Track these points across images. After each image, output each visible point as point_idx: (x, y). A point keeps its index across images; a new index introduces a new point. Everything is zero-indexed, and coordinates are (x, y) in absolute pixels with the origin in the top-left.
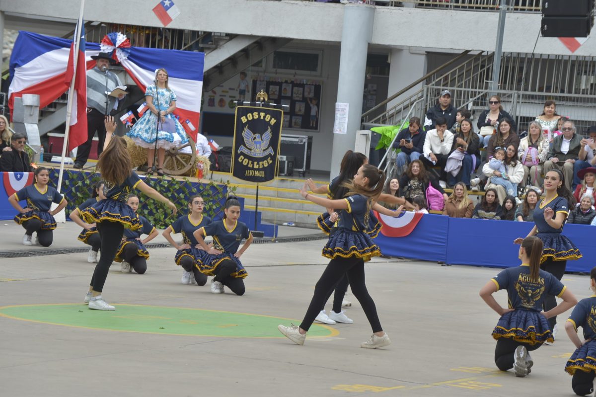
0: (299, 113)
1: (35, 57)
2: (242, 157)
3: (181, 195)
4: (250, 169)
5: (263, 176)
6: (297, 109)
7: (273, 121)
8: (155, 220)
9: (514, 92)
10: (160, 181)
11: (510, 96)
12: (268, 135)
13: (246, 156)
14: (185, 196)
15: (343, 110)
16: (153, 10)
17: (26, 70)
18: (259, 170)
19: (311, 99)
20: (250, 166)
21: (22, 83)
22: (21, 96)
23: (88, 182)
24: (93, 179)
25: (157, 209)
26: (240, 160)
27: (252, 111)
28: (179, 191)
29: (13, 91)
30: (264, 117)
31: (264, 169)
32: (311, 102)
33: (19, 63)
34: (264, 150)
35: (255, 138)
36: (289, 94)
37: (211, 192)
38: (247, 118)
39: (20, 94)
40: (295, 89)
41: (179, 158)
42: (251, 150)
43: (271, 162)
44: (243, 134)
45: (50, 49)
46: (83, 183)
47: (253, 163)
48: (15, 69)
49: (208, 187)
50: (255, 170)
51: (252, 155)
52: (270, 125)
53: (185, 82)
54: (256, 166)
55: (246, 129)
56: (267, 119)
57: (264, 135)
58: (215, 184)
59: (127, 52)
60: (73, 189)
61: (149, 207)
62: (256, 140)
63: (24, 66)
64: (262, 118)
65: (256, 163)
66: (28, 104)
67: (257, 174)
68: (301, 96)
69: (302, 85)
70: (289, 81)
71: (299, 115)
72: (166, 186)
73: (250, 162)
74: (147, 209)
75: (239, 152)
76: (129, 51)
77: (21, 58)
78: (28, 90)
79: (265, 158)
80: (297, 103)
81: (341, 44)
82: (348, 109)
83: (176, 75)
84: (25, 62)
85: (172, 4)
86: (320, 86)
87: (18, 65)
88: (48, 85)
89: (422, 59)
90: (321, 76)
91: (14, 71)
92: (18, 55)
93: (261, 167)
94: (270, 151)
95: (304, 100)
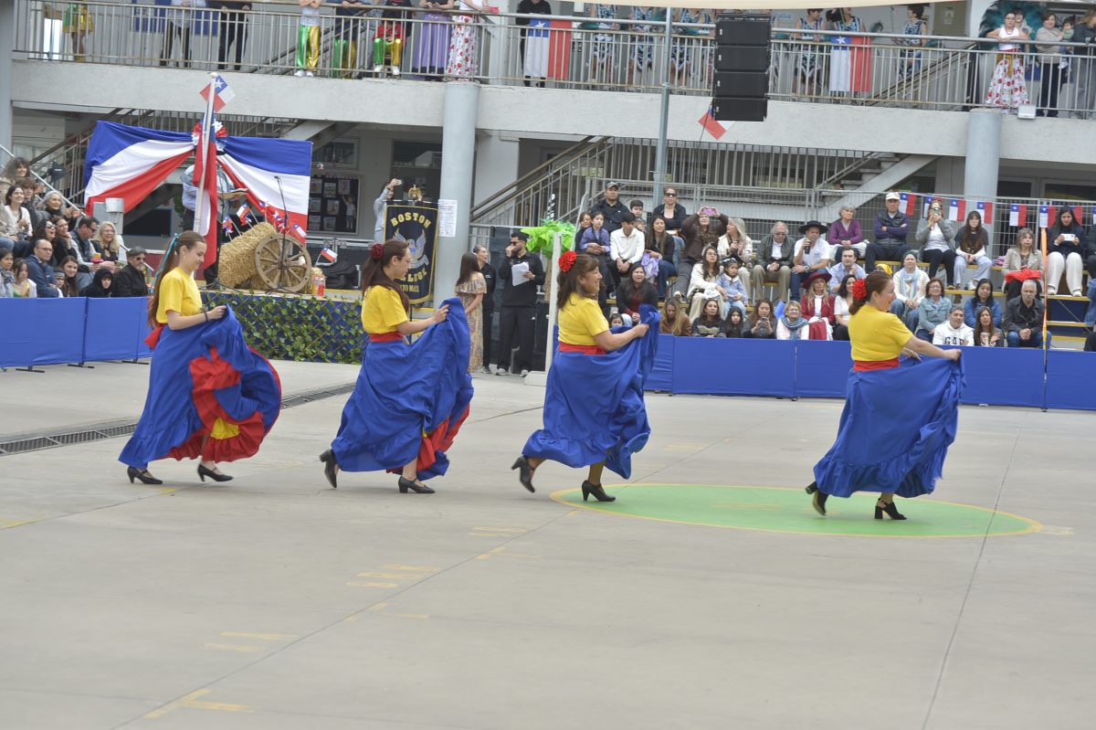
0: (333, 213)
1: (117, 152)
3: (323, 318)
5: (418, 291)
6: (329, 209)
7: (427, 223)
8: (293, 350)
9: (698, 187)
10: (298, 302)
11: (691, 192)
12: (422, 240)
14: (328, 319)
15: (450, 208)
16: (201, 93)
17: (106, 168)
18: (413, 283)
19: (346, 196)
21: (101, 185)
22: (104, 201)
25: (294, 336)
27: (403, 211)
28: (320, 313)
29: (91, 195)
30: (418, 218)
31: (419, 282)
32: (347, 200)
33: (99, 160)
34: (419, 259)
35: (408, 244)
36: (319, 191)
38: (397, 220)
39: (102, 198)
40: (326, 185)
41: (292, 271)
43: (425, 273)
44: (394, 239)
45: (133, 142)
48: (93, 167)
49: (353, 307)
50: (411, 283)
52: (424, 227)
53: (291, 178)
55: (397, 234)
56: (421, 220)
57: (418, 241)
59: (223, 143)
61: (286, 335)
63: (105, 164)
64: (415, 219)
66: (113, 210)
67: (412, 288)
68: (334, 193)
69: (335, 180)
70: (319, 176)
71: (333, 216)
72: (306, 307)
74: (284, 337)
76: (226, 141)
77: (101, 154)
78: (111, 193)
79: (419, 269)
80: (329, 201)
81: (441, 129)
82: (455, 206)
83: (279, 169)
84: (105, 158)
85: (224, 86)
86: (357, 181)
87: (96, 163)
88: (131, 186)
89: (516, 146)
90: (357, 169)
91: (91, 170)
92: (97, 150)
93: (416, 280)
94: (425, 260)
95: (338, 197)
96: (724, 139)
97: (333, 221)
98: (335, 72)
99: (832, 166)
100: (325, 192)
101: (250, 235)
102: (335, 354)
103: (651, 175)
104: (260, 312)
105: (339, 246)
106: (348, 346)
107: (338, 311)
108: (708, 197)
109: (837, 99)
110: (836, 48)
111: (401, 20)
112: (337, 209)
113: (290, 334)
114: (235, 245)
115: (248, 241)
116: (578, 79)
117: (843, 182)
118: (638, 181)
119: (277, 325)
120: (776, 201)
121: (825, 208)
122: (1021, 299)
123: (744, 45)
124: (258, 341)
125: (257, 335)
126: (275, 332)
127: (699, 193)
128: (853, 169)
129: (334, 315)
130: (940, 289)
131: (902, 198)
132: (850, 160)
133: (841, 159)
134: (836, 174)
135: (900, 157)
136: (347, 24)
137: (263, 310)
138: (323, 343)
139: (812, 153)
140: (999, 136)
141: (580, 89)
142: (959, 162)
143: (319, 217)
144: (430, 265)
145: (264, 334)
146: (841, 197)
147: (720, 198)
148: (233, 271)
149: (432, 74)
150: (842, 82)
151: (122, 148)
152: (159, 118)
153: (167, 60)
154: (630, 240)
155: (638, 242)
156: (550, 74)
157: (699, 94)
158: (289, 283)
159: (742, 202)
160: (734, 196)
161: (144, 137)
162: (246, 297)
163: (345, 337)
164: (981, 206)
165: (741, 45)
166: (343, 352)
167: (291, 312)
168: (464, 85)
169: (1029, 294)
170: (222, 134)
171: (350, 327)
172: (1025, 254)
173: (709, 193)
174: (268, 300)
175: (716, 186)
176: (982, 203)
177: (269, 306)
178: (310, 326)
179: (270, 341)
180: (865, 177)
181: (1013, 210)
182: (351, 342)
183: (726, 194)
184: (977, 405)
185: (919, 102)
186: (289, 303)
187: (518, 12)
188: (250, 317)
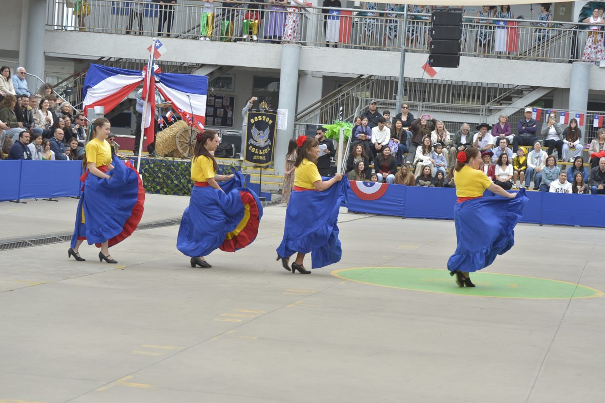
0: (220, 116)
1: (101, 81)
2: (251, 147)
4: (256, 155)
5: (265, 159)
6: (218, 114)
7: (271, 122)
9: (420, 104)
11: (416, 106)
12: (267, 131)
13: (254, 146)
15: (284, 114)
16: (147, 49)
17: (94, 90)
18: (262, 155)
19: (227, 107)
20: (257, 152)
21: (92, 99)
22: (93, 108)
23: (152, 165)
24: (155, 164)
26: (250, 149)
27: (257, 115)
29: (86, 104)
30: (265, 119)
32: (228, 109)
33: (91, 85)
34: (265, 142)
35: (260, 134)
36: (213, 104)
37: (231, 171)
38: (254, 120)
39: (92, 106)
40: (217, 100)
42: (257, 141)
43: (269, 149)
44: (252, 131)
45: (110, 75)
46: (149, 166)
47: (259, 151)
49: (229, 168)
50: (260, 155)
51: (258, 145)
52: (268, 124)
53: (196, 96)
54: (261, 153)
56: (267, 120)
57: (265, 132)
58: (234, 165)
59: (159, 76)
60: (143, 171)
62: (261, 135)
63: (94, 87)
64: (264, 120)
65: (260, 151)
66: (98, 113)
67: (261, 158)
68: (221, 105)
69: (221, 98)
70: (212, 95)
71: (220, 117)
73: (257, 150)
75: (249, 143)
77: (92, 82)
78: (97, 103)
79: (266, 147)
80: (218, 109)
81: (279, 70)
82: (287, 112)
83: (189, 91)
84: (95, 84)
85: (161, 45)
86: (233, 98)
88: (108, 100)
89: (321, 80)
90: (234, 91)
91: (87, 90)
92: (90, 80)
93: (264, 153)
94: (269, 142)
95: (223, 107)
96: (436, 77)
97: (220, 120)
98: (221, 38)
99: (496, 93)
100: (216, 104)
101: (173, 127)
103: (395, 96)
104: (178, 170)
105: (222, 134)
108: (426, 109)
109: (499, 56)
110: (499, 27)
111: (259, 10)
112: (222, 114)
114: (165, 133)
115: (172, 131)
116: (356, 44)
117: (501, 102)
118: (388, 100)
119: (187, 177)
120: (464, 112)
121: (492, 116)
122: (599, 168)
123: (447, 25)
124: (177, 186)
125: (176, 182)
126: (186, 181)
127: (421, 107)
128: (508, 95)
130: (554, 162)
131: (533, 111)
132: (506, 90)
133: (501, 89)
134: (498, 97)
135: (533, 88)
136: (229, 11)
137: (180, 168)
139: (485, 85)
140: (589, 77)
141: (357, 49)
142: (566, 91)
143: (212, 118)
144: (272, 144)
145: (180, 182)
146: (500, 110)
147: (433, 110)
148: (163, 147)
149: (275, 40)
150: (502, 46)
151: (103, 79)
152: (125, 62)
153: (130, 30)
154: (382, 132)
155: (387, 133)
156: (340, 40)
157: (422, 52)
159: (445, 112)
160: (441, 109)
161: (116, 73)
162: (170, 161)
164: (578, 116)
165: (445, 25)
168: (293, 46)
169: (603, 165)
170: (159, 71)
172: (602, 143)
173: (427, 107)
174: (182, 163)
175: (431, 103)
176: (578, 114)
177: (183, 166)
179: (183, 186)
180: (513, 99)
181: (595, 118)
183: (436, 108)
184: (574, 226)
185: (544, 58)
187: (323, 6)
188: (172, 172)
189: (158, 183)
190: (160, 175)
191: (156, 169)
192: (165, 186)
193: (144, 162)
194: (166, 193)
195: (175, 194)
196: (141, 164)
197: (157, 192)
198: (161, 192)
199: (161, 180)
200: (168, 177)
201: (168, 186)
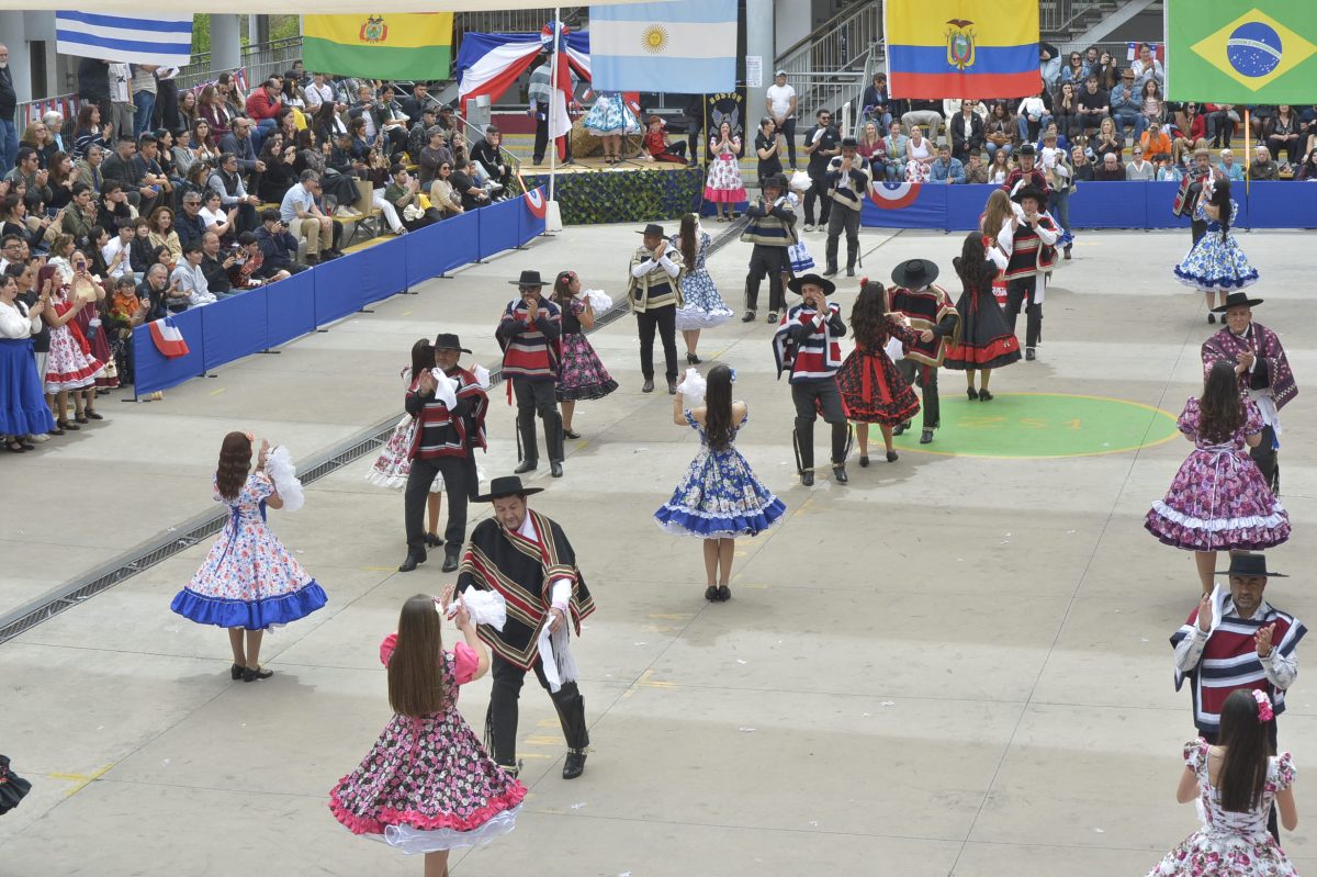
1: (482, 56)
3: (659, 184)
7: (739, 99)
8: (637, 213)
10: (639, 174)
12: (736, 112)
14: (663, 185)
17: (473, 71)
21: (471, 84)
22: (474, 98)
23: (570, 185)
25: (637, 202)
28: (656, 181)
29: (464, 94)
37: (686, 178)
39: (472, 95)
44: (713, 117)
45: (494, 46)
48: (464, 71)
55: (715, 110)
57: (732, 115)
59: (567, 39)
63: (473, 67)
66: (482, 105)
72: (644, 177)
74: (630, 204)
77: (469, 61)
78: (479, 91)
82: (761, 64)
84: (473, 63)
87: (466, 68)
88: (496, 82)
91: (462, 73)
92: (465, 58)
94: (739, 129)
102: (672, 213)
104: (608, 185)
106: (681, 205)
107: (671, 178)
113: (634, 201)
119: (623, 194)
124: (609, 209)
125: (607, 204)
126: (622, 201)
129: (668, 181)
137: (611, 183)
138: (660, 205)
144: (744, 132)
145: (613, 202)
146: (1087, 32)
151: (485, 53)
158: (629, 149)
161: (502, 41)
162: (596, 174)
163: (678, 199)
166: (678, 211)
167: (633, 183)
171: (682, 190)
177: (615, 178)
178: (650, 193)
179: (619, 209)
180: (1105, 15)
182: (684, 203)
186: (631, 176)
188: (602, 191)
189: (582, 210)
190: (583, 197)
191: (577, 190)
192: (592, 211)
193: (558, 181)
194: (596, 222)
195: (609, 221)
196: (555, 184)
197: (582, 222)
198: (588, 220)
199: (586, 205)
200: (596, 199)
201: (596, 211)
